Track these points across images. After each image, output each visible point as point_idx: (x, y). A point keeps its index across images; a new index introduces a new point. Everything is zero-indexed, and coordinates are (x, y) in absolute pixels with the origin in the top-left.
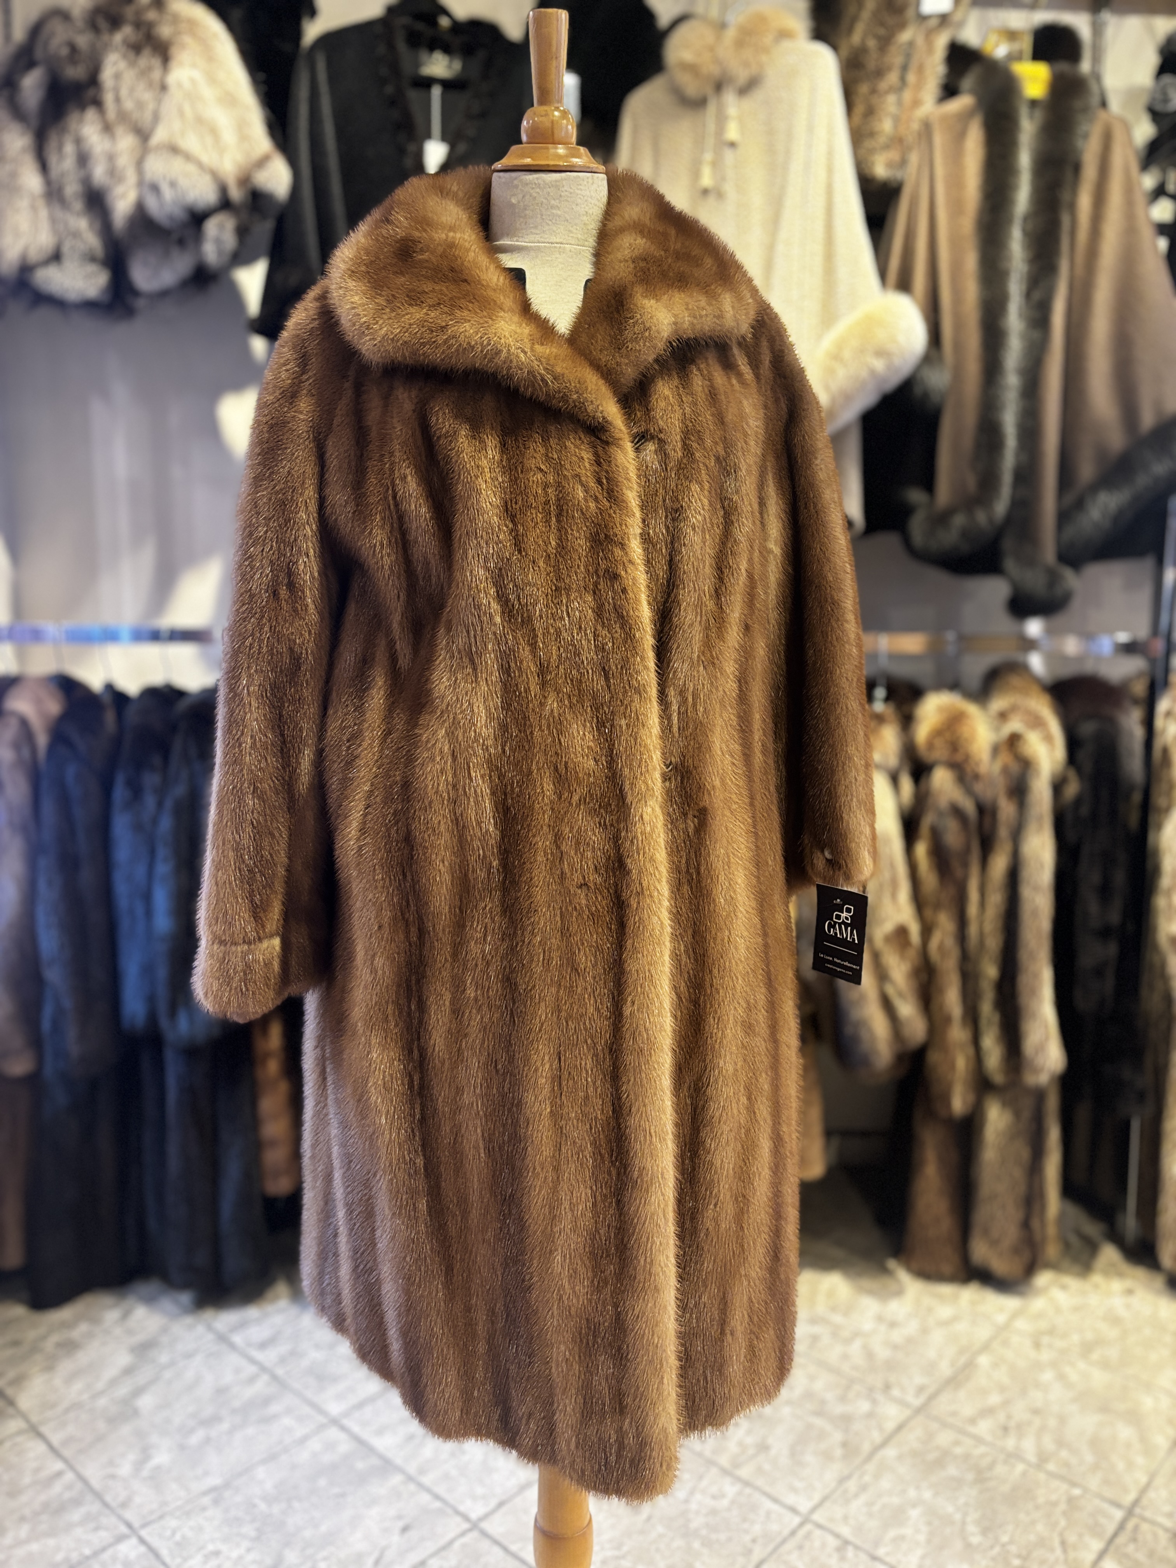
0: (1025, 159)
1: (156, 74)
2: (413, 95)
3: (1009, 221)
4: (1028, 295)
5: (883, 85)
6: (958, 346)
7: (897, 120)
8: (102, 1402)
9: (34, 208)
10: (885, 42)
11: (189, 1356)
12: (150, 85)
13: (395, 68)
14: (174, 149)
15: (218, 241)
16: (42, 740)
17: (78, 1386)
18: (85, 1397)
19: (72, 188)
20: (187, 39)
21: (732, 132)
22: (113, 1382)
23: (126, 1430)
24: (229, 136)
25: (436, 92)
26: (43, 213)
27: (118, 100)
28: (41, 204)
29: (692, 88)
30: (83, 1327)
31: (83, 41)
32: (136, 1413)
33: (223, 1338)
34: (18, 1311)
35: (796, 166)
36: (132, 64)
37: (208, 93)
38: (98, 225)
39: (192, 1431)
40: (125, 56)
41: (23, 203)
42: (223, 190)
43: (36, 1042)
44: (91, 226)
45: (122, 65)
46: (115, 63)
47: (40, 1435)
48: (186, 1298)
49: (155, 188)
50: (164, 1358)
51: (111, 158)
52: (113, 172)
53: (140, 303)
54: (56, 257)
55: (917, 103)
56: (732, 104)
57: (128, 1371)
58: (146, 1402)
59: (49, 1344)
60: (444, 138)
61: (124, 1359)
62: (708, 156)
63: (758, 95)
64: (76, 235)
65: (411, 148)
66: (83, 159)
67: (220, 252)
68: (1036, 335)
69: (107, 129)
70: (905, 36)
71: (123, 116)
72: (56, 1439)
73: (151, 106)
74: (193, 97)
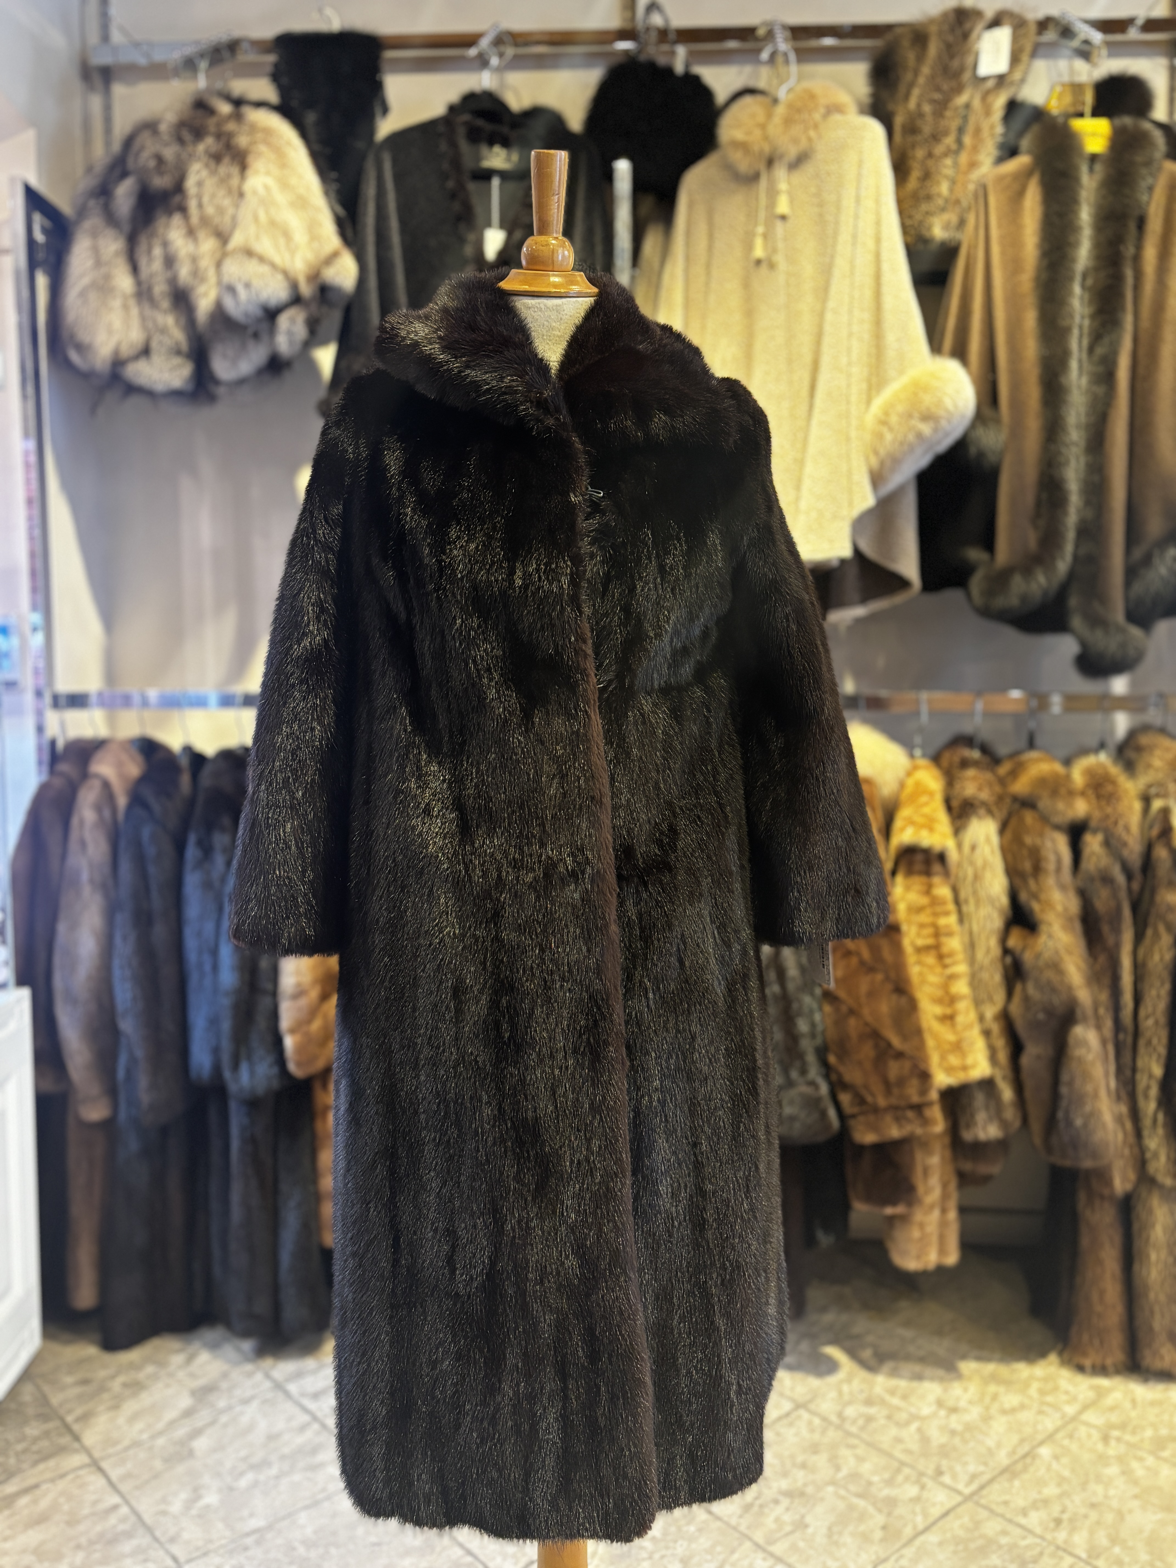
0: (1085, 215)
1: (235, 181)
2: (472, 187)
3: (1071, 279)
4: (1091, 350)
5: (939, 149)
6: (1016, 404)
7: (953, 182)
8: (161, 1441)
9: (126, 307)
10: (941, 107)
11: (246, 1401)
12: (230, 191)
13: (456, 163)
14: (249, 253)
15: (290, 333)
16: (122, 801)
17: (139, 1425)
18: (145, 1436)
19: (160, 288)
20: (262, 148)
21: (783, 206)
22: (172, 1424)
23: (181, 1469)
24: (300, 237)
25: (496, 182)
26: (135, 311)
27: (200, 206)
28: (132, 302)
29: (743, 164)
30: (150, 1369)
31: (169, 153)
32: (191, 1454)
33: (279, 1386)
34: (91, 1350)
35: (844, 237)
36: (213, 173)
37: (281, 198)
38: (183, 320)
39: (242, 1474)
40: (207, 166)
41: (117, 303)
42: (294, 286)
43: (112, 1091)
44: (177, 322)
45: (204, 173)
46: (198, 172)
47: (101, 1470)
48: (247, 1345)
49: (231, 289)
50: (222, 1404)
51: (194, 260)
52: (196, 273)
53: (221, 391)
54: (145, 352)
55: (973, 165)
56: (782, 178)
57: (188, 1413)
58: (201, 1444)
59: (116, 1385)
60: (502, 226)
61: (185, 1402)
62: (760, 229)
63: (808, 169)
64: (163, 331)
65: (471, 237)
66: (170, 261)
67: (291, 342)
68: (1100, 390)
69: (191, 233)
70: (961, 100)
71: (205, 221)
72: (114, 1474)
73: (230, 211)
74: (267, 202)
